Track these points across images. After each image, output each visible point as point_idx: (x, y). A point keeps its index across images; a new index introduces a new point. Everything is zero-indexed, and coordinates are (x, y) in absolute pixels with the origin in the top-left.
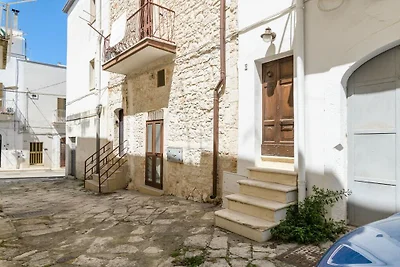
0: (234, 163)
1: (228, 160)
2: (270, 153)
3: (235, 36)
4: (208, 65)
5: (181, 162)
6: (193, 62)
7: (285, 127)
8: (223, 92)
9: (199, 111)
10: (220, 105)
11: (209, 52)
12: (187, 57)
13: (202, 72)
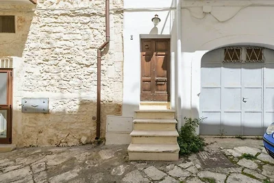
0: (118, 109)
1: (111, 107)
2: (147, 100)
3: (120, 11)
4: (86, 26)
5: (46, 112)
6: (65, 19)
7: (159, 83)
8: (106, 52)
9: (74, 65)
10: (102, 62)
11: (88, 15)
12: (56, 12)
13: (78, 31)
